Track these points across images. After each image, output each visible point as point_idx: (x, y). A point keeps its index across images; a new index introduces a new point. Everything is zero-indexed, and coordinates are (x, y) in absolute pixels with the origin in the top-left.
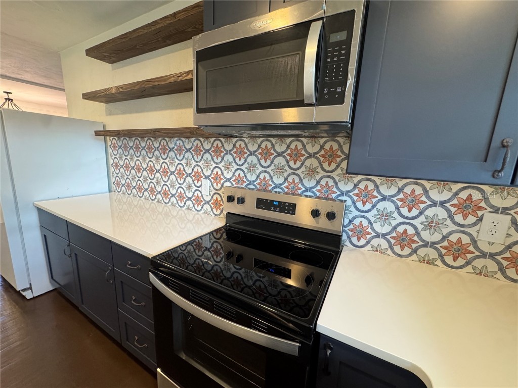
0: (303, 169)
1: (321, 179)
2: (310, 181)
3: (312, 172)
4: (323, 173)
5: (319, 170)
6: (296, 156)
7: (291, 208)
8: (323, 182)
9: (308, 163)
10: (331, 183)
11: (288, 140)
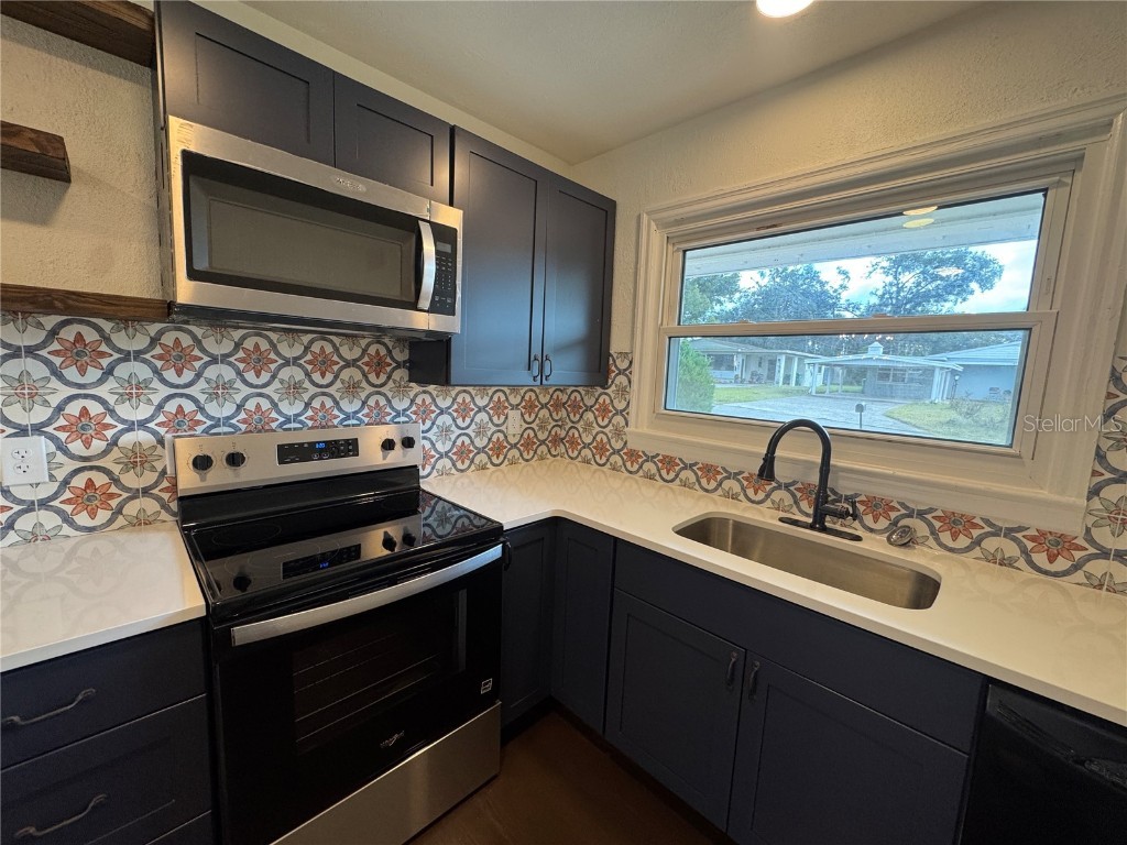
0: (338, 384)
1: (368, 397)
2: (350, 402)
3: (351, 389)
4: (371, 390)
5: (364, 384)
6: (323, 364)
7: (350, 447)
8: (371, 402)
9: (345, 374)
10: (383, 402)
11: (306, 339)
